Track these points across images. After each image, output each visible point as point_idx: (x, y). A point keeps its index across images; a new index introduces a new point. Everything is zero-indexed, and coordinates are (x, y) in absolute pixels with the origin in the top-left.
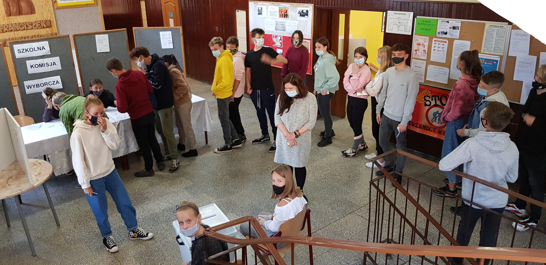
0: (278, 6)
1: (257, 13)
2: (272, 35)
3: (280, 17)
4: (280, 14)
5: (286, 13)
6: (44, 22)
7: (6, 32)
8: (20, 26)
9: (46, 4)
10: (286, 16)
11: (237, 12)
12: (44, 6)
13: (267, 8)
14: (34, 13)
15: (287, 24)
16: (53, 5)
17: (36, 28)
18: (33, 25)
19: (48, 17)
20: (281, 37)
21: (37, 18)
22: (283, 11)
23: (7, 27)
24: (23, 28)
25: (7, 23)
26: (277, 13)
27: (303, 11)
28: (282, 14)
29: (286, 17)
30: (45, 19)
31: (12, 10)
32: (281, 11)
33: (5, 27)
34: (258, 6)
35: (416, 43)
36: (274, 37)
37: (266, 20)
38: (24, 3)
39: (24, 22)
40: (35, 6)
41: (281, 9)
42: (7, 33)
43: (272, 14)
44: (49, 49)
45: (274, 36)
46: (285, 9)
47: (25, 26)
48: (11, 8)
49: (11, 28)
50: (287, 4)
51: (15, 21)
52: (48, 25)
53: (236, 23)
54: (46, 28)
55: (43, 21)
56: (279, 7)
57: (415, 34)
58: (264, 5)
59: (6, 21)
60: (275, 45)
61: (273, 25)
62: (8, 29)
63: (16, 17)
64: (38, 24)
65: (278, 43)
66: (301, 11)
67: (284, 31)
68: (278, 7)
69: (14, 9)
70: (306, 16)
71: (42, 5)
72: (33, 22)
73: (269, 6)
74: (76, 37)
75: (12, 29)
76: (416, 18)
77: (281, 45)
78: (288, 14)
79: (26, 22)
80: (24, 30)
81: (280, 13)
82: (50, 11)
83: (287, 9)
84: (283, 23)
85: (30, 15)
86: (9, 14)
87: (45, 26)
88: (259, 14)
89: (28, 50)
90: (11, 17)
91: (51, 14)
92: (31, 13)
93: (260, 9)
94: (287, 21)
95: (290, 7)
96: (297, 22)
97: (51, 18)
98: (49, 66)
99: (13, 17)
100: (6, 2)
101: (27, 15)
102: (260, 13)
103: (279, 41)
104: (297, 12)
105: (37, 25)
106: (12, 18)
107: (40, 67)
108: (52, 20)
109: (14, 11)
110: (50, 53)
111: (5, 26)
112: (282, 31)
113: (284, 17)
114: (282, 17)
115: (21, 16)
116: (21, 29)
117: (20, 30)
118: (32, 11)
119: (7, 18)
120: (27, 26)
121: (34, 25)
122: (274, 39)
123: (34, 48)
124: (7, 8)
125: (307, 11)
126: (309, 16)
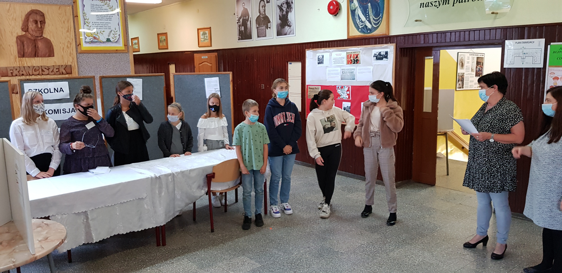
0: (346, 51)
1: (317, 62)
2: (336, 86)
3: (348, 63)
4: (348, 60)
5: (356, 58)
6: (64, 67)
7: (16, 75)
8: (34, 70)
9: (67, 46)
10: (356, 61)
11: (289, 65)
12: (65, 48)
13: (331, 55)
14: (52, 55)
15: (358, 71)
16: (76, 49)
17: (53, 73)
18: (49, 70)
19: (69, 62)
20: (349, 88)
21: (55, 62)
22: (352, 56)
23: (18, 70)
24: (38, 72)
25: (18, 66)
26: (343, 60)
27: (380, 53)
28: (351, 60)
29: (356, 63)
30: (65, 64)
31: (26, 50)
32: (349, 56)
33: (15, 70)
34: (318, 55)
35: (552, 77)
36: (340, 88)
37: (328, 69)
38: (41, 43)
39: (39, 66)
40: (54, 47)
41: (349, 54)
42: (17, 77)
43: (337, 61)
44: (69, 92)
45: (338, 87)
46: (356, 53)
47: (41, 70)
48: (25, 48)
49: (22, 72)
50: (358, 48)
51: (28, 64)
52: (69, 71)
53: (288, 78)
54: (65, 74)
55: (62, 65)
56: (347, 53)
57: (549, 66)
58: (327, 52)
59: (18, 63)
60: (341, 97)
61: (338, 74)
62: (19, 72)
63: (30, 58)
64: (57, 69)
65: (344, 95)
66: (378, 54)
67: (354, 79)
68: (345, 53)
69: (29, 49)
70: (384, 59)
71: (63, 47)
72: (49, 66)
73: (333, 53)
74: (103, 80)
75: (24, 73)
76: (549, 46)
77: (349, 97)
78: (359, 59)
79: (42, 65)
80: (38, 75)
81: (348, 58)
82: (72, 55)
83: (358, 53)
84: (353, 71)
85: (48, 58)
86: (22, 54)
87: (64, 71)
88: (318, 64)
89: (42, 91)
90: (24, 58)
91: (73, 59)
92: (49, 56)
93: (321, 57)
94: (358, 68)
95: (363, 51)
96: (372, 68)
97: (72, 63)
98: (67, 113)
99: (27, 59)
100: (20, 41)
101: (44, 58)
102: (320, 62)
103: (346, 93)
104: (372, 54)
105: (55, 70)
106: (25, 60)
107: (54, 113)
108: (73, 65)
109: (29, 51)
110: (69, 97)
111: (15, 68)
112: (351, 80)
113: (354, 63)
114: (351, 63)
115: (36, 58)
116: (35, 73)
117: (33, 75)
118: (50, 53)
119: (19, 59)
120: (42, 71)
121: (51, 70)
122: (339, 90)
123: (50, 89)
124: (21, 47)
125: (385, 53)
126: (389, 58)
